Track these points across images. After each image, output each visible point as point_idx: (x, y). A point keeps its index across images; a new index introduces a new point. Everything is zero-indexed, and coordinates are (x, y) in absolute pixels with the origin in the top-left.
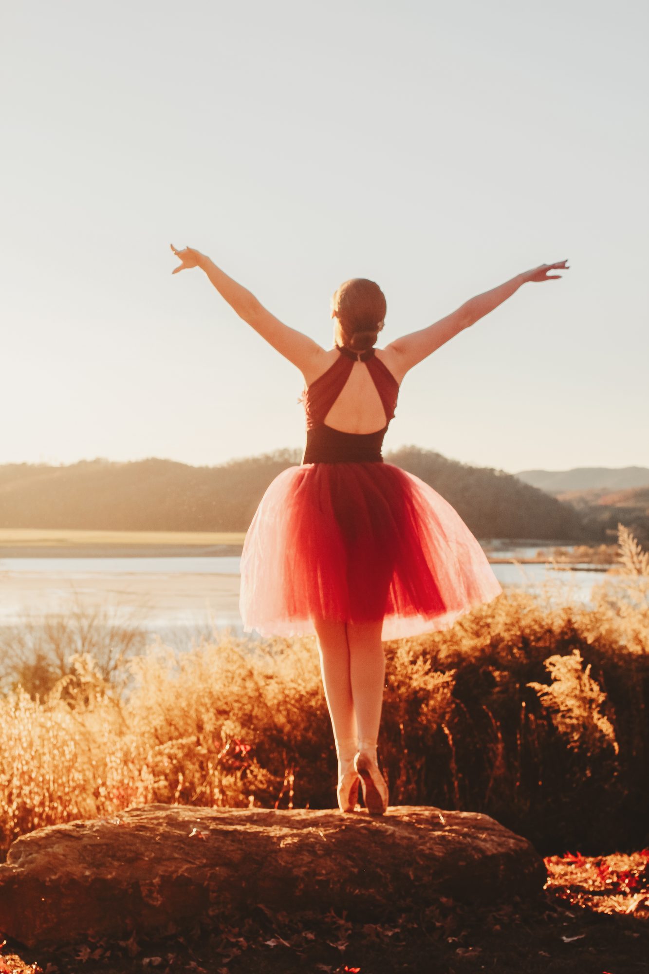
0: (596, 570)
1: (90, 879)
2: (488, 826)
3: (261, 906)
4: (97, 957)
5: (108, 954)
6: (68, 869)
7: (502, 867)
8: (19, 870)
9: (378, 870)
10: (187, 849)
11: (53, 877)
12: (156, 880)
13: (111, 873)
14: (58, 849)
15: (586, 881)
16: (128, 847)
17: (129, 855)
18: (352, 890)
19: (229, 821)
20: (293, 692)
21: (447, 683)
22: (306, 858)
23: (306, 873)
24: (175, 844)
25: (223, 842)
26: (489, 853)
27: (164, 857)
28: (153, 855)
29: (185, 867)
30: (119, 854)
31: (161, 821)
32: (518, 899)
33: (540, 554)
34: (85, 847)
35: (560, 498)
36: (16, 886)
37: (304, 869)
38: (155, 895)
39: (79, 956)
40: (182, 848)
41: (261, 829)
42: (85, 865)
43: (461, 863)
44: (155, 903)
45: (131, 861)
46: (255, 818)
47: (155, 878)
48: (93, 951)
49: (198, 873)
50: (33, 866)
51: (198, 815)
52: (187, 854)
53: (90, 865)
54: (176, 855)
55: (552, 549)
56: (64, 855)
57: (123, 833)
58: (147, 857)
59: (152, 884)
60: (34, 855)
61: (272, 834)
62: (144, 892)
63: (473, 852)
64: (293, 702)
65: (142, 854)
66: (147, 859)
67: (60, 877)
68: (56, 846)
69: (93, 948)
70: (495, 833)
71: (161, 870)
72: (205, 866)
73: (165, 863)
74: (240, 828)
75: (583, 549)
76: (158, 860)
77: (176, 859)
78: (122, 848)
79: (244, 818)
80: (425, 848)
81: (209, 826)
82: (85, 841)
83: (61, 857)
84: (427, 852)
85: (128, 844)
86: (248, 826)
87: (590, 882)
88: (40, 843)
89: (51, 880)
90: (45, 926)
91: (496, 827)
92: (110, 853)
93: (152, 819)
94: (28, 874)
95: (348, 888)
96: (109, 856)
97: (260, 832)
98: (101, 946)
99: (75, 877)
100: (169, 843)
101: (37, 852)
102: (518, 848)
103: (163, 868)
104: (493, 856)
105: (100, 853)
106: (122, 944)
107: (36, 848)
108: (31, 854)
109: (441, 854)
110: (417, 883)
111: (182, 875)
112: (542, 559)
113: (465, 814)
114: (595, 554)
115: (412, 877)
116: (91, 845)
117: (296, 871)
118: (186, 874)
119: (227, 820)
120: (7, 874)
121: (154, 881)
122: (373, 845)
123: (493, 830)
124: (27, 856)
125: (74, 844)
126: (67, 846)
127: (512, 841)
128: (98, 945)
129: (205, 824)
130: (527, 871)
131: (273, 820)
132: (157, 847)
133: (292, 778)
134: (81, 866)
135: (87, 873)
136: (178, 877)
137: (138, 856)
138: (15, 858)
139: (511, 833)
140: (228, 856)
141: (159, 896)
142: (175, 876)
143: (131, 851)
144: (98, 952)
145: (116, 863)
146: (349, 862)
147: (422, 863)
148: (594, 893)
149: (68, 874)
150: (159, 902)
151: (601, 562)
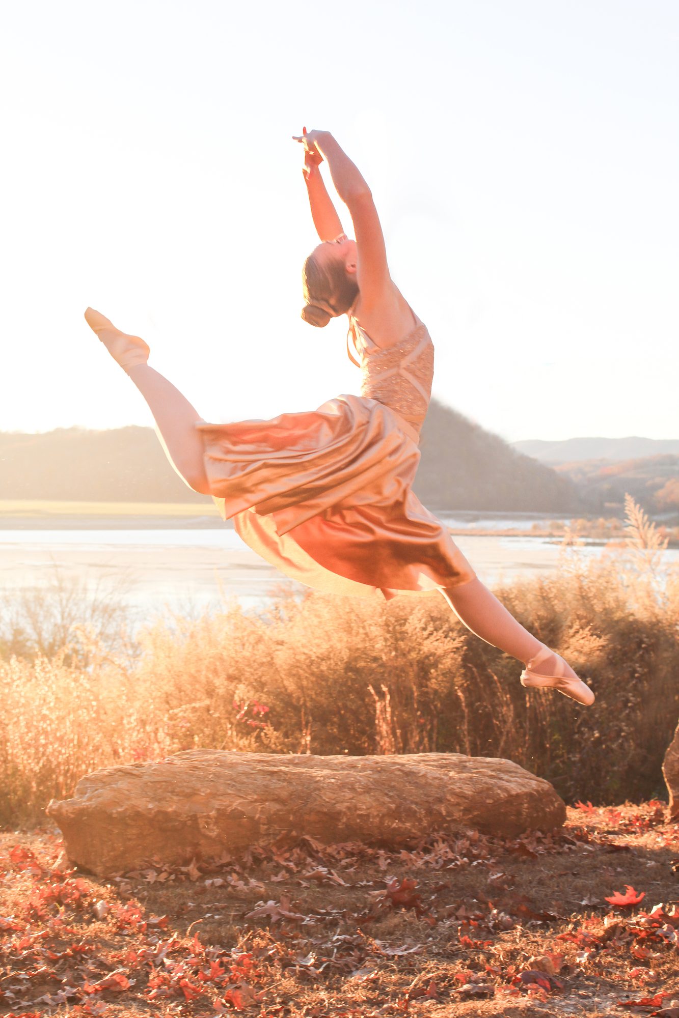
0: (594, 544)
1: (153, 812)
2: (511, 770)
3: (307, 837)
4: (163, 880)
5: (173, 877)
6: (133, 803)
7: (526, 805)
8: (88, 803)
9: (413, 806)
10: (238, 786)
11: (120, 810)
12: (213, 813)
13: (171, 806)
14: (123, 784)
15: (600, 823)
16: (185, 784)
17: (188, 791)
18: (390, 824)
19: (274, 764)
20: (303, 657)
21: (457, 648)
22: (348, 794)
23: (349, 808)
24: (229, 782)
25: (270, 780)
26: (514, 793)
27: (218, 793)
28: (208, 791)
29: (239, 801)
30: (177, 790)
31: (211, 763)
32: (539, 834)
33: (535, 527)
34: (146, 783)
35: (557, 469)
36: (85, 818)
37: (346, 804)
38: (211, 826)
39: (146, 878)
40: (234, 786)
41: (304, 770)
42: (148, 799)
43: (488, 801)
44: (211, 834)
45: (189, 796)
46: (296, 761)
47: (211, 811)
48: (159, 875)
49: (250, 808)
50: (100, 799)
51: (243, 758)
52: (239, 790)
53: (153, 799)
54: (230, 792)
55: (548, 523)
56: (128, 790)
57: (180, 772)
58: (203, 792)
59: (208, 817)
60: (100, 791)
61: (314, 774)
62: (201, 823)
63: (499, 791)
64: (304, 666)
65: (199, 790)
66: (203, 794)
67: (126, 809)
68: (120, 782)
69: (159, 871)
70: (518, 775)
71: (216, 804)
72: (256, 801)
73: (221, 798)
74: (283, 768)
75: (580, 522)
76: (214, 795)
77: (229, 794)
78: (180, 785)
79: (286, 761)
80: (455, 787)
81: (256, 768)
82: (146, 778)
83: (126, 792)
84: (458, 790)
85: (185, 782)
86: (291, 767)
87: (604, 824)
88: (104, 780)
89: (118, 813)
90: (112, 853)
91: (518, 770)
92: (170, 789)
93: (202, 761)
94: (97, 806)
95: (387, 821)
96: (169, 792)
97: (303, 773)
98: (166, 871)
99: (140, 810)
100: (222, 781)
101: (102, 788)
102: (540, 789)
103: (218, 802)
104: (518, 795)
105: (160, 788)
106: (184, 869)
107: (101, 785)
108: (96, 790)
109: (470, 793)
110: (448, 819)
111: (236, 809)
112: (538, 533)
113: (489, 759)
114: (593, 527)
115: (444, 813)
116: (151, 782)
117: (339, 807)
118: (239, 808)
119: (271, 763)
120: (77, 807)
121: (211, 814)
122: (407, 784)
123: (516, 773)
124: (93, 792)
125: (136, 780)
126: (129, 783)
127: (534, 782)
128: (163, 870)
129: (250, 765)
130: (548, 810)
131: (313, 763)
132: (212, 783)
133: (309, 738)
134: (144, 799)
135: (150, 806)
136: (232, 810)
137: (194, 793)
138: (82, 793)
139: (533, 776)
140: (276, 793)
141: (215, 827)
142: (229, 809)
143: (188, 787)
144: (163, 876)
145: (175, 798)
146: (387, 799)
147: (452, 800)
148: (609, 833)
149: (133, 806)
150: (215, 833)
151: (598, 537)
